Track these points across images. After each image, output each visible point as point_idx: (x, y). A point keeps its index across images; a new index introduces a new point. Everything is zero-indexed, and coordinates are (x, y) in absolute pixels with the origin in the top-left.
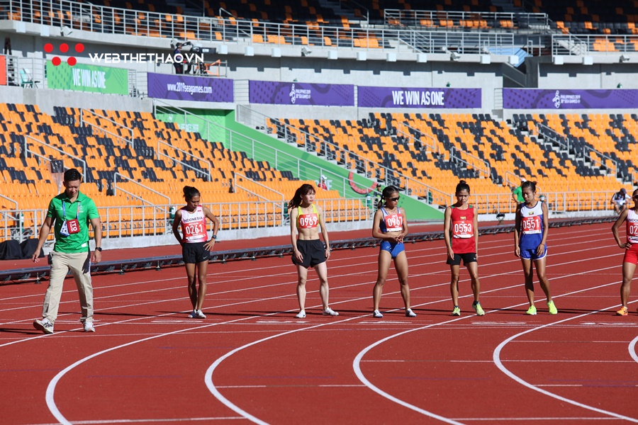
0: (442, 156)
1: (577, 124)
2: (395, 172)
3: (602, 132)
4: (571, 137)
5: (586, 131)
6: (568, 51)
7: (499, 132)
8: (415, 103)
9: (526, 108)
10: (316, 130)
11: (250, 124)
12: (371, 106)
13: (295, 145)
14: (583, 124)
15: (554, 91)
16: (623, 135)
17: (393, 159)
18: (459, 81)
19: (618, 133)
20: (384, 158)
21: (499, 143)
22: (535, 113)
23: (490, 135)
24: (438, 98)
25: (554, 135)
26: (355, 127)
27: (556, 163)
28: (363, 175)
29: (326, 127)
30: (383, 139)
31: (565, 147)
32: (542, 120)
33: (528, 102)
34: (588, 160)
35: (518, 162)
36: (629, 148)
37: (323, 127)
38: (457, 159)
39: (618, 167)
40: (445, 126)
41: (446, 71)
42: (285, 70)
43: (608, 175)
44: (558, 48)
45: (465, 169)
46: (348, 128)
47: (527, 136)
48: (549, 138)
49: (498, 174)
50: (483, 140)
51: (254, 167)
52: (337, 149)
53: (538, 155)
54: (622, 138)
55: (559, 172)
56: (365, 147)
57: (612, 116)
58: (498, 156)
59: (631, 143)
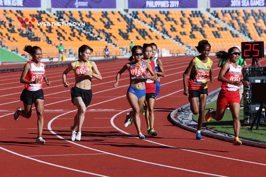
0: (22, 31)
1: (86, 16)
3: (98, 20)
5: (91, 19)
7: (50, 19)
8: (9, 5)
9: (62, 8)
14: (90, 16)
16: (108, 21)
22: (67, 10)
23: (45, 21)
24: (20, 3)
25: (75, 21)
27: (77, 34)
32: (70, 14)
33: (63, 5)
34: (92, 33)
35: (59, 34)
36: (110, 27)
39: (106, 36)
40: (24, 16)
43: (101, 40)
45: (34, 37)
47: (63, 21)
49: (50, 40)
53: (68, 30)
55: (78, 38)
58: (50, 31)
59: (112, 25)
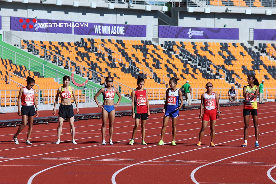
0: (124, 65)
1: (202, 48)
2: (98, 74)
3: (217, 54)
4: (199, 56)
5: (207, 52)
6: (196, 5)
7: (157, 51)
8: (107, 33)
9: (172, 38)
10: (50, 48)
11: (11, 43)
12: (82, 34)
13: (38, 56)
14: (206, 48)
15: (188, 28)
16: (228, 55)
17: (96, 66)
18: (133, 20)
19: (225, 54)
20: (91, 65)
21: (157, 58)
22: (178, 41)
23: (152, 53)
24: (121, 30)
25: (188, 54)
26: (73, 46)
27: (191, 70)
28: (79, 75)
29: (56, 46)
30: (90, 54)
31: (195, 61)
32: (181, 45)
33: (173, 34)
34: (209, 69)
35: (169, 70)
36: (232, 63)
37: (54, 46)
38: (133, 67)
39: (227, 74)
40: (126, 47)
41: (125, 14)
42: (30, 11)
43: (221, 79)
44: (190, 2)
45: (138, 73)
46: (69, 47)
47: (173, 54)
48: (186, 56)
49: (158, 77)
50: (148, 56)
51: (17, 69)
52: (64, 59)
53: (180, 66)
54: (228, 57)
55: (193, 76)
56: (80, 59)
57: (221, 44)
58: (157, 66)
59: (233, 60)
